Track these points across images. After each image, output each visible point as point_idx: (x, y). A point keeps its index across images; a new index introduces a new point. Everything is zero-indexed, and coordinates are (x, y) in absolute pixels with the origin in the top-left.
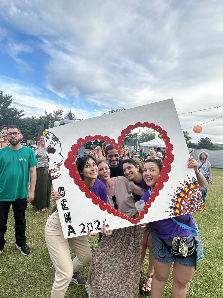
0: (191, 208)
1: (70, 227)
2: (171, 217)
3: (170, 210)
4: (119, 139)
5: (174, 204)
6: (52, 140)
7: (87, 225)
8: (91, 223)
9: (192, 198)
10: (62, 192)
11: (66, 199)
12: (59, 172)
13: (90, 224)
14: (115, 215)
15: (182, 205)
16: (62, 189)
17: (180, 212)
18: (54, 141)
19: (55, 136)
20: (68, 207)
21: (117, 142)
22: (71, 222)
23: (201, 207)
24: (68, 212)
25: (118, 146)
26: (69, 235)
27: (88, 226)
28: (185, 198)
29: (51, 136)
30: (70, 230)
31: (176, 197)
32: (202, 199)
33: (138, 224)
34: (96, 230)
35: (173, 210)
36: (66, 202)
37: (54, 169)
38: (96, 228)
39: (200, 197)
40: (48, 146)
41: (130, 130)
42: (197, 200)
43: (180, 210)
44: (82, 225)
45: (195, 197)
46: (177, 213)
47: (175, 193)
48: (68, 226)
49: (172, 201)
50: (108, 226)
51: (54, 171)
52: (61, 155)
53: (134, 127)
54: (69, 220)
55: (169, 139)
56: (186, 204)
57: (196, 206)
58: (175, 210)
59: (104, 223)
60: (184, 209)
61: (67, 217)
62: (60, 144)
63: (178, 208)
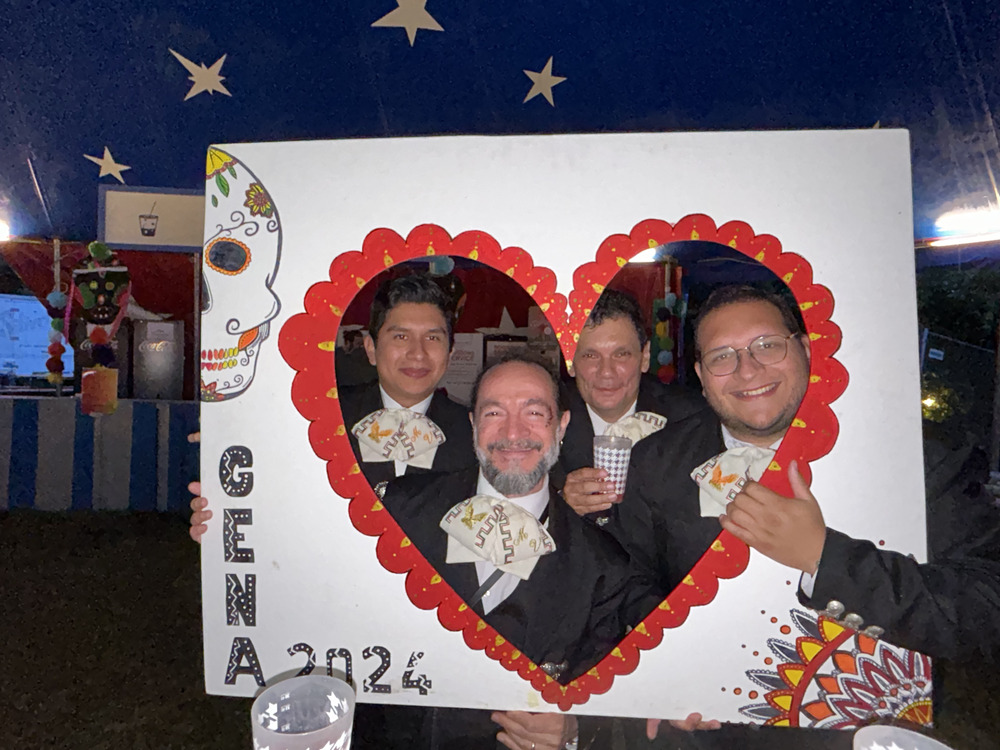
0: (861, 704)
1: (244, 648)
2: (746, 720)
3: (749, 685)
4: (582, 274)
5: (777, 661)
6: (246, 204)
7: (330, 658)
8: (348, 653)
9: (877, 659)
10: (241, 475)
11: (250, 510)
12: (246, 372)
13: (345, 653)
14: (473, 642)
15: (819, 679)
16: (240, 456)
17: (797, 706)
18: (253, 214)
19: (263, 187)
20: (250, 551)
21: (565, 286)
22: (254, 624)
23: (911, 711)
24: (247, 576)
25: (569, 311)
26: (230, 681)
27: (330, 664)
28: (840, 648)
29: (240, 185)
30: (239, 660)
31: (797, 633)
32: (926, 675)
33: (576, 710)
34: (366, 689)
35: (762, 691)
36: (251, 523)
37: (222, 350)
38: (365, 681)
39: (918, 663)
40: (220, 228)
41: (650, 243)
42: (898, 674)
43: (801, 700)
44: (304, 650)
45: (895, 659)
46: (781, 707)
47: (798, 612)
48: (236, 639)
49: (772, 647)
50: (425, 684)
51: (223, 361)
52: (273, 288)
53: (673, 234)
54: (243, 613)
55: (834, 336)
56: (836, 678)
57: (889, 700)
58: (774, 691)
59: (408, 666)
60: (820, 701)
61: (239, 598)
62: (277, 232)
63: (792, 690)
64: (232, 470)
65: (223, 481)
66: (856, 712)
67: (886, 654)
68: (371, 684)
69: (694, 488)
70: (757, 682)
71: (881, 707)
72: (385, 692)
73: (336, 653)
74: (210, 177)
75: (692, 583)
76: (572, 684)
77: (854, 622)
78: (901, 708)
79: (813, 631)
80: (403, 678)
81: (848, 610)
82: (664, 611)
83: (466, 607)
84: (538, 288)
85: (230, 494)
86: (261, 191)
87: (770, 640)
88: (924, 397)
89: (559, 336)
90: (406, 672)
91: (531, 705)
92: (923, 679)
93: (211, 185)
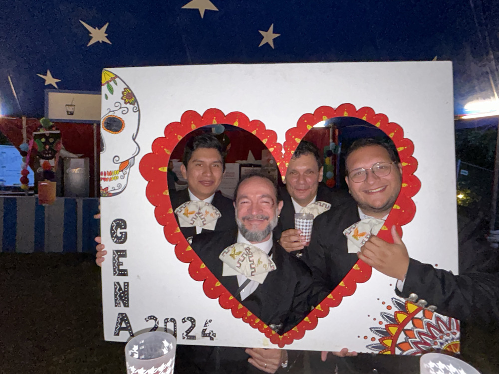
0: (425, 343)
1: (123, 318)
2: (370, 352)
3: (371, 335)
4: (290, 133)
5: (385, 323)
6: (122, 99)
7: (166, 323)
8: (175, 320)
9: (433, 321)
10: (121, 233)
11: (126, 251)
12: (123, 182)
13: (173, 320)
14: (236, 314)
15: (405, 331)
16: (120, 224)
17: (394, 345)
18: (126, 103)
19: (130, 90)
20: (126, 270)
21: (281, 139)
22: (128, 306)
23: (449, 346)
24: (125, 283)
25: (283, 151)
26: (117, 334)
27: (166, 325)
28: (415, 317)
29: (119, 88)
30: (121, 324)
31: (395, 309)
32: (457, 329)
33: (287, 347)
34: (184, 338)
35: (378, 337)
36: (126, 257)
37: (111, 171)
38: (183, 334)
39: (453, 323)
40: (109, 110)
41: (323, 118)
42: (444, 328)
43: (396, 342)
44: (153, 319)
45: (442, 322)
46: (387, 345)
47: (395, 299)
48: (119, 314)
49: (382, 316)
50: (213, 335)
51: (111, 177)
52: (136, 140)
53: (335, 114)
54: (123, 301)
55: (414, 164)
56: (413, 331)
57: (439, 341)
58: (383, 337)
59: (205, 327)
60: (406, 342)
61: (121, 294)
62: (138, 113)
63: (392, 336)
64: (117, 230)
65: (112, 236)
66: (422, 347)
67: (438, 319)
68: (186, 335)
69: (344, 239)
70: (375, 333)
71: (435, 345)
72: (193, 339)
73: (169, 320)
74: (104, 85)
75: (344, 285)
76: (285, 334)
77: (422, 304)
78: (445, 345)
79: (403, 308)
80: (202, 332)
81: (420, 298)
82: (330, 299)
83: (233, 298)
84: (268, 140)
85: (116, 242)
86: (130, 92)
87: (382, 313)
88: (458, 194)
89: (278, 164)
90: (203, 330)
91: (264, 345)
92: (455, 331)
93: (104, 89)
